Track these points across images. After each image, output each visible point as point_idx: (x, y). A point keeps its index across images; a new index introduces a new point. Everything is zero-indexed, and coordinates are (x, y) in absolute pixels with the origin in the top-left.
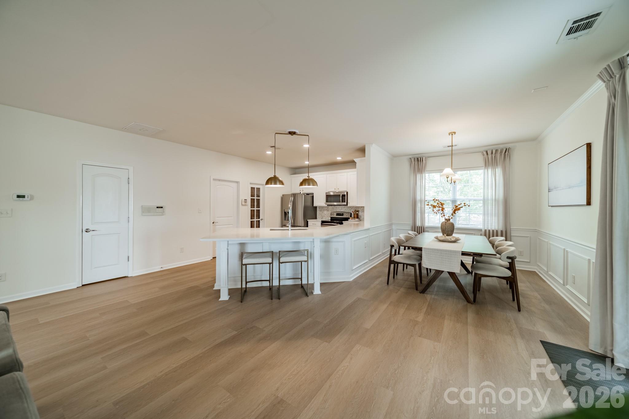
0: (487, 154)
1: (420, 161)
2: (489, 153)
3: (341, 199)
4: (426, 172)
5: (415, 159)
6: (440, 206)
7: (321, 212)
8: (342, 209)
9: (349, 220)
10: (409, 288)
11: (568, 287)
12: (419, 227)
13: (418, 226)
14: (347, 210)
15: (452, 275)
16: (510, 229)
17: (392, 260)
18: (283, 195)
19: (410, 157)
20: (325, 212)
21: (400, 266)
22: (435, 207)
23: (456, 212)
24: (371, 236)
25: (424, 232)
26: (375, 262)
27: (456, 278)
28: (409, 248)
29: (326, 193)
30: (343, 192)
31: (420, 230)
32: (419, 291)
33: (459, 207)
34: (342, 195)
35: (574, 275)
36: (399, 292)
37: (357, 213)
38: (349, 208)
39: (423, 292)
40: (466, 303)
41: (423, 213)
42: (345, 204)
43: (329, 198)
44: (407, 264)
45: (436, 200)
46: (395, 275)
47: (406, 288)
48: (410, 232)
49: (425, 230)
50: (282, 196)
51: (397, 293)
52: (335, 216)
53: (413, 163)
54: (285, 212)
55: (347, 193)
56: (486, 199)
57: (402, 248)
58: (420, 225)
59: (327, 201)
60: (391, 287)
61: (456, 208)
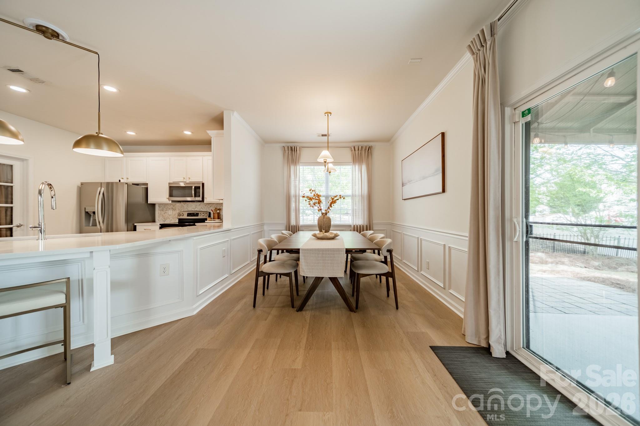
0: (355, 150)
1: (294, 151)
2: (356, 149)
3: (193, 192)
4: (300, 164)
5: (288, 147)
6: (316, 199)
7: (163, 213)
8: (196, 207)
9: (206, 221)
10: (283, 307)
11: (422, 272)
12: (294, 226)
13: (292, 225)
14: (204, 208)
15: (334, 280)
16: (373, 223)
17: (260, 270)
18: (82, 184)
19: (284, 145)
20: (170, 212)
21: (272, 278)
22: (312, 200)
23: (332, 205)
24: (234, 239)
25: (298, 231)
26: (239, 275)
27: (338, 284)
28: (283, 252)
29: (169, 183)
30: (198, 183)
31: (295, 229)
32: (296, 309)
33: (335, 199)
34: (195, 187)
35: (428, 261)
36: (270, 317)
37: (218, 211)
38: (207, 205)
39: (301, 309)
40: (349, 313)
41: (297, 211)
42: (200, 199)
43: (173, 190)
44: (281, 274)
45: (313, 191)
46: (266, 289)
47: (279, 307)
48: (284, 232)
49: (300, 229)
50: (80, 185)
51: (266, 320)
52: (185, 217)
53: (287, 152)
54: (87, 213)
55: (203, 184)
56: (354, 194)
57: (274, 252)
58: (294, 224)
59: (171, 195)
60: (259, 310)
61: (332, 200)
